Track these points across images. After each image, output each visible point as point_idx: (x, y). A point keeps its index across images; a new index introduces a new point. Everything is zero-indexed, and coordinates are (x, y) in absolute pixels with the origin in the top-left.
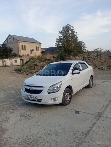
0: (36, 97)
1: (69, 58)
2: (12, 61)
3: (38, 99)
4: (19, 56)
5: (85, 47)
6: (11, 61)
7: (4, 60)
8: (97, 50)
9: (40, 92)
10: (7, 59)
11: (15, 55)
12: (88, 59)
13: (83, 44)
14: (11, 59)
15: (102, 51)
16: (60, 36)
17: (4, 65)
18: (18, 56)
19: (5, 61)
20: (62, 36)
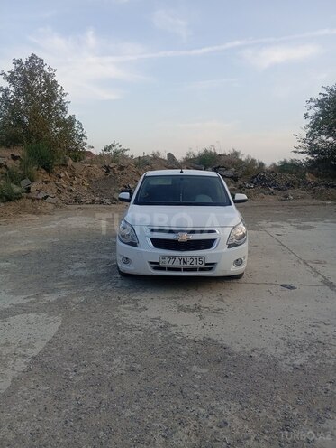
0: (200, 258)
1: (63, 165)
3: (206, 264)
5: (82, 135)
8: (114, 149)
9: (208, 244)
12: (120, 172)
13: (76, 125)
15: (127, 153)
16: (7, 90)
20: (12, 89)
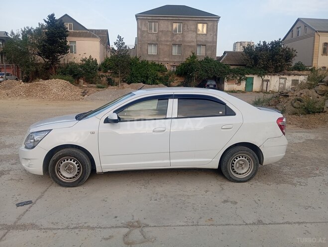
2: (285, 82)
4: (310, 70)
6: (282, 81)
7: (266, 77)
10: (273, 77)
11: (299, 68)
14: (284, 77)
17: (265, 88)
18: (307, 70)
19: (268, 81)
